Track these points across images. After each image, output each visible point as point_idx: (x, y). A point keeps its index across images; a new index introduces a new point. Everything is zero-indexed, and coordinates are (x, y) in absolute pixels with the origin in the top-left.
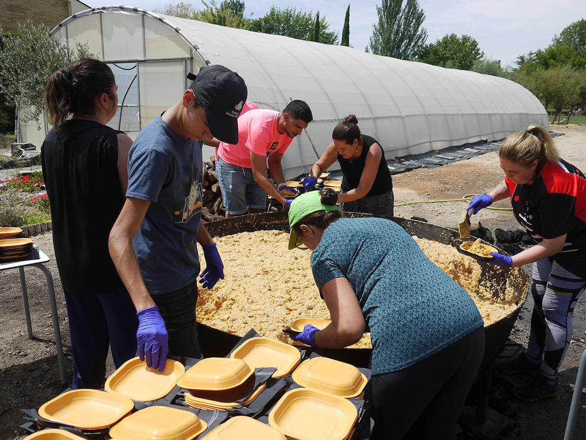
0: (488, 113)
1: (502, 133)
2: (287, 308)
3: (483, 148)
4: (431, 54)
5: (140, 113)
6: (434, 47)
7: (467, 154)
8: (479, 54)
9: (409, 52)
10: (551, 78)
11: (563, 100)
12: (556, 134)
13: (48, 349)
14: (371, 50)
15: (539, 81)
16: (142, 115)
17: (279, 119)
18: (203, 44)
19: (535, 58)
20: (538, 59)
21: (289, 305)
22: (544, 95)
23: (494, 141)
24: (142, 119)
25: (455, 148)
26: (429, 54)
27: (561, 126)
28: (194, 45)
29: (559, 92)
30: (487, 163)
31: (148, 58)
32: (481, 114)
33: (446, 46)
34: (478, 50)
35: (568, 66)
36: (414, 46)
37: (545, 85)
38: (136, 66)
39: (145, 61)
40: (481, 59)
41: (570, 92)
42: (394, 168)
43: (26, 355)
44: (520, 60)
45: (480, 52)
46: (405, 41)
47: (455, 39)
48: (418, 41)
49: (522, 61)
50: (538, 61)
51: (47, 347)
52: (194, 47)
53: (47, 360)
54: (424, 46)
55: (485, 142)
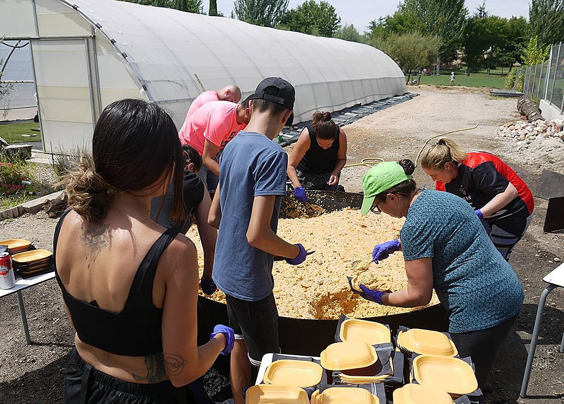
0: (360, 79)
1: (372, 96)
2: (303, 287)
3: (360, 111)
4: (293, 19)
5: (37, 93)
6: (296, 12)
7: (348, 119)
8: (337, 20)
9: (272, 17)
10: (404, 43)
11: (414, 63)
12: (413, 95)
13: (54, 352)
14: (236, 15)
15: (394, 47)
16: (39, 96)
17: (238, 112)
18: (104, 21)
19: (385, 23)
20: (387, 23)
21: (303, 283)
22: (399, 59)
23: (366, 105)
24: (40, 100)
25: (337, 113)
26: (291, 19)
27: (414, 86)
28: (96, 23)
29: (411, 56)
30: (368, 126)
31: (41, 36)
32: (355, 81)
33: (307, 12)
34: (336, 15)
35: (416, 33)
36: (276, 11)
37: (399, 50)
38: (28, 43)
39: (39, 39)
40: (338, 24)
41: (421, 56)
42: (291, 137)
43: (34, 361)
44: (372, 25)
45: (337, 17)
46: (268, 7)
47: (314, 5)
48: (280, 6)
49: (374, 26)
50: (387, 26)
51: (52, 350)
52: (97, 26)
53: (58, 362)
54: (286, 11)
55: (360, 105)
